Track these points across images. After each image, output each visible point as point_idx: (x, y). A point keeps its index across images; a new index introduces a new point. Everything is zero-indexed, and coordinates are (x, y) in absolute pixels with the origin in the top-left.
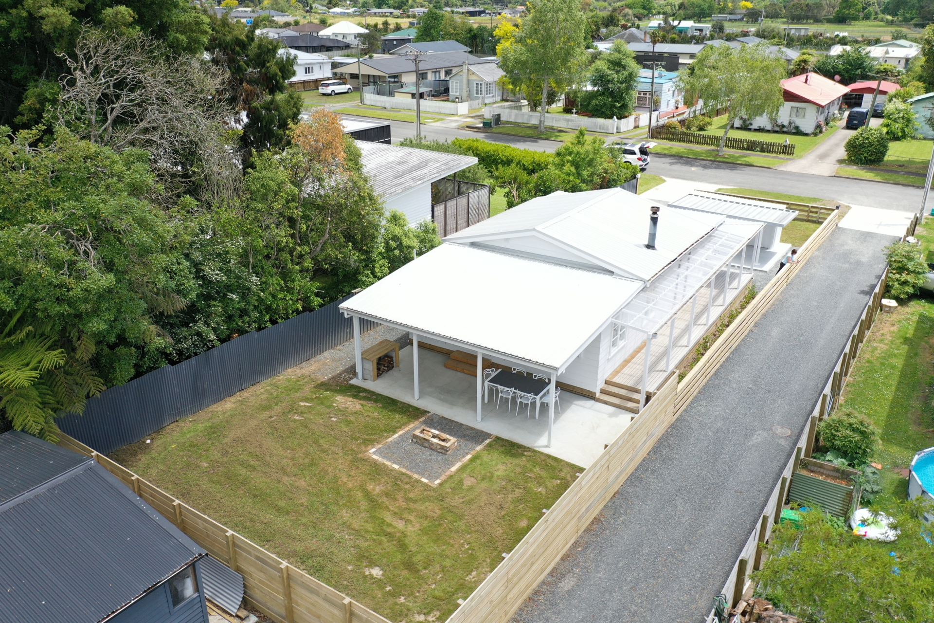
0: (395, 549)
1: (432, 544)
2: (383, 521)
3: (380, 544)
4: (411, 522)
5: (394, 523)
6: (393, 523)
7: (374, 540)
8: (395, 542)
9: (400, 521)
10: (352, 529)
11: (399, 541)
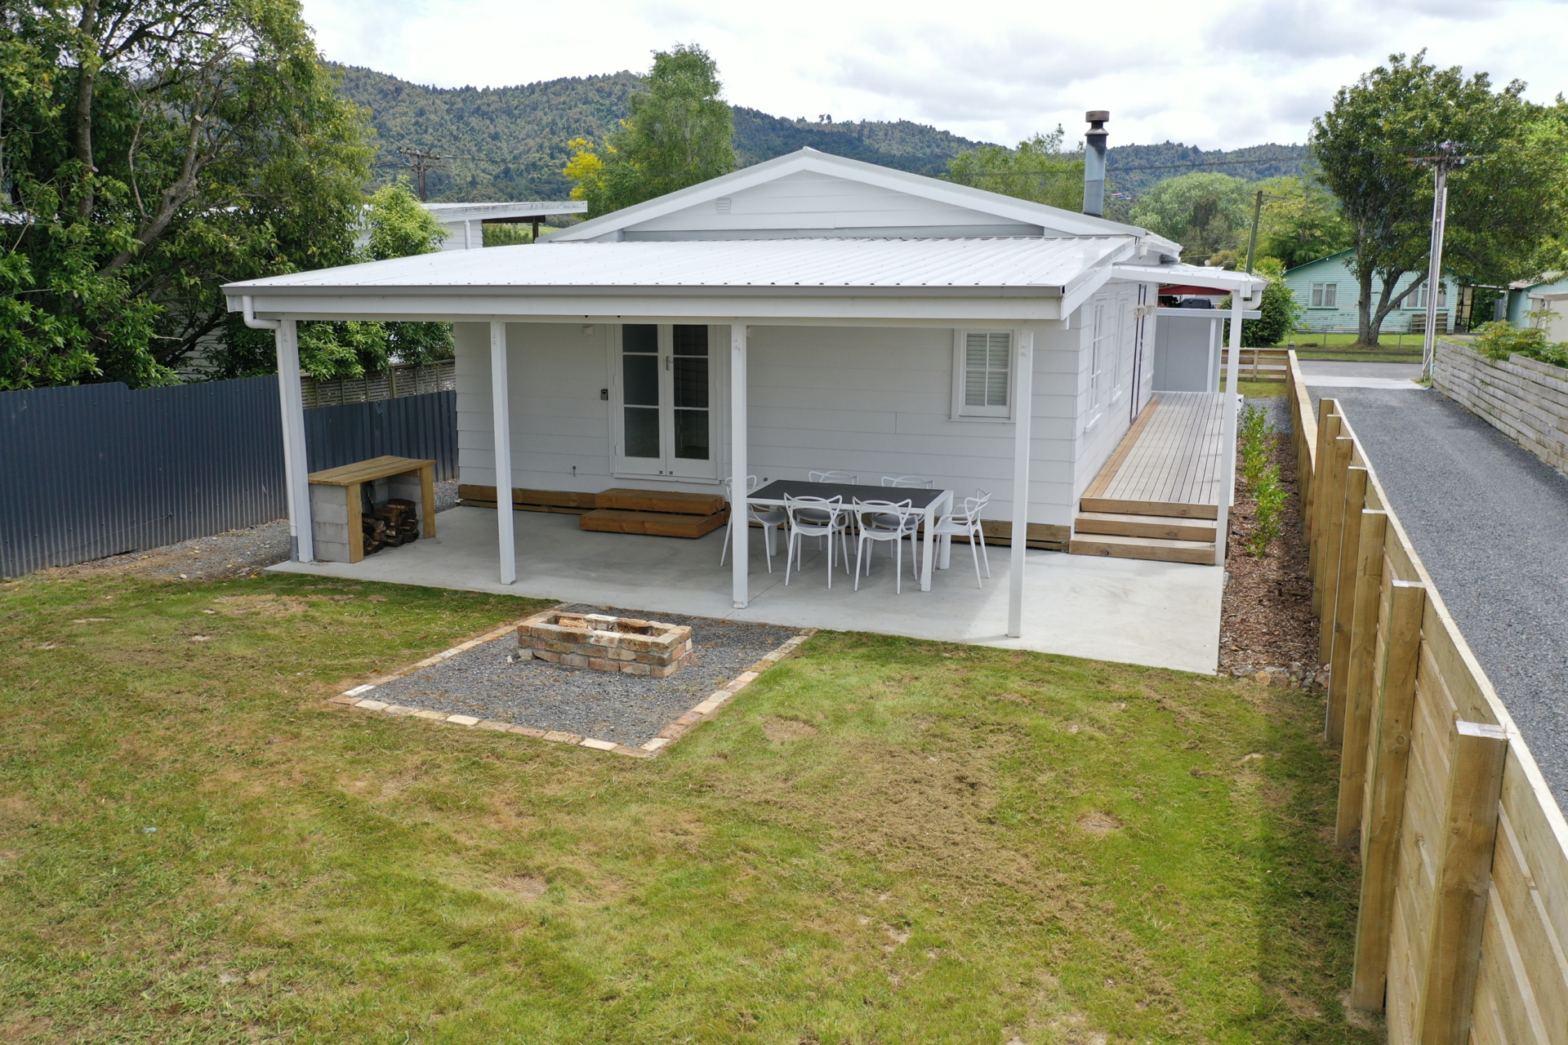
0: (519, 997)
1: (715, 951)
2: (430, 891)
3: (427, 985)
4: (577, 880)
5: (492, 891)
6: (484, 893)
7: (392, 973)
8: (510, 969)
9: (518, 883)
10: (258, 942)
11: (534, 957)
